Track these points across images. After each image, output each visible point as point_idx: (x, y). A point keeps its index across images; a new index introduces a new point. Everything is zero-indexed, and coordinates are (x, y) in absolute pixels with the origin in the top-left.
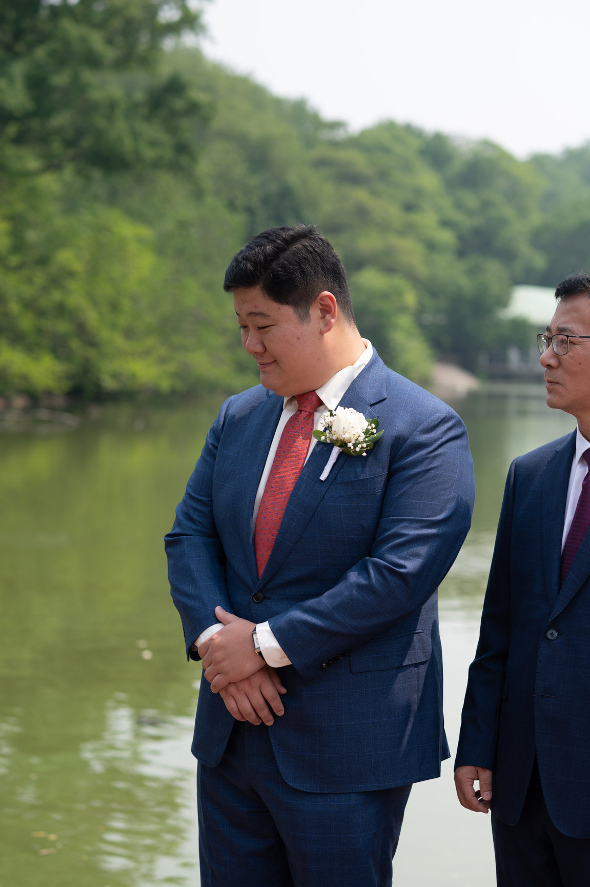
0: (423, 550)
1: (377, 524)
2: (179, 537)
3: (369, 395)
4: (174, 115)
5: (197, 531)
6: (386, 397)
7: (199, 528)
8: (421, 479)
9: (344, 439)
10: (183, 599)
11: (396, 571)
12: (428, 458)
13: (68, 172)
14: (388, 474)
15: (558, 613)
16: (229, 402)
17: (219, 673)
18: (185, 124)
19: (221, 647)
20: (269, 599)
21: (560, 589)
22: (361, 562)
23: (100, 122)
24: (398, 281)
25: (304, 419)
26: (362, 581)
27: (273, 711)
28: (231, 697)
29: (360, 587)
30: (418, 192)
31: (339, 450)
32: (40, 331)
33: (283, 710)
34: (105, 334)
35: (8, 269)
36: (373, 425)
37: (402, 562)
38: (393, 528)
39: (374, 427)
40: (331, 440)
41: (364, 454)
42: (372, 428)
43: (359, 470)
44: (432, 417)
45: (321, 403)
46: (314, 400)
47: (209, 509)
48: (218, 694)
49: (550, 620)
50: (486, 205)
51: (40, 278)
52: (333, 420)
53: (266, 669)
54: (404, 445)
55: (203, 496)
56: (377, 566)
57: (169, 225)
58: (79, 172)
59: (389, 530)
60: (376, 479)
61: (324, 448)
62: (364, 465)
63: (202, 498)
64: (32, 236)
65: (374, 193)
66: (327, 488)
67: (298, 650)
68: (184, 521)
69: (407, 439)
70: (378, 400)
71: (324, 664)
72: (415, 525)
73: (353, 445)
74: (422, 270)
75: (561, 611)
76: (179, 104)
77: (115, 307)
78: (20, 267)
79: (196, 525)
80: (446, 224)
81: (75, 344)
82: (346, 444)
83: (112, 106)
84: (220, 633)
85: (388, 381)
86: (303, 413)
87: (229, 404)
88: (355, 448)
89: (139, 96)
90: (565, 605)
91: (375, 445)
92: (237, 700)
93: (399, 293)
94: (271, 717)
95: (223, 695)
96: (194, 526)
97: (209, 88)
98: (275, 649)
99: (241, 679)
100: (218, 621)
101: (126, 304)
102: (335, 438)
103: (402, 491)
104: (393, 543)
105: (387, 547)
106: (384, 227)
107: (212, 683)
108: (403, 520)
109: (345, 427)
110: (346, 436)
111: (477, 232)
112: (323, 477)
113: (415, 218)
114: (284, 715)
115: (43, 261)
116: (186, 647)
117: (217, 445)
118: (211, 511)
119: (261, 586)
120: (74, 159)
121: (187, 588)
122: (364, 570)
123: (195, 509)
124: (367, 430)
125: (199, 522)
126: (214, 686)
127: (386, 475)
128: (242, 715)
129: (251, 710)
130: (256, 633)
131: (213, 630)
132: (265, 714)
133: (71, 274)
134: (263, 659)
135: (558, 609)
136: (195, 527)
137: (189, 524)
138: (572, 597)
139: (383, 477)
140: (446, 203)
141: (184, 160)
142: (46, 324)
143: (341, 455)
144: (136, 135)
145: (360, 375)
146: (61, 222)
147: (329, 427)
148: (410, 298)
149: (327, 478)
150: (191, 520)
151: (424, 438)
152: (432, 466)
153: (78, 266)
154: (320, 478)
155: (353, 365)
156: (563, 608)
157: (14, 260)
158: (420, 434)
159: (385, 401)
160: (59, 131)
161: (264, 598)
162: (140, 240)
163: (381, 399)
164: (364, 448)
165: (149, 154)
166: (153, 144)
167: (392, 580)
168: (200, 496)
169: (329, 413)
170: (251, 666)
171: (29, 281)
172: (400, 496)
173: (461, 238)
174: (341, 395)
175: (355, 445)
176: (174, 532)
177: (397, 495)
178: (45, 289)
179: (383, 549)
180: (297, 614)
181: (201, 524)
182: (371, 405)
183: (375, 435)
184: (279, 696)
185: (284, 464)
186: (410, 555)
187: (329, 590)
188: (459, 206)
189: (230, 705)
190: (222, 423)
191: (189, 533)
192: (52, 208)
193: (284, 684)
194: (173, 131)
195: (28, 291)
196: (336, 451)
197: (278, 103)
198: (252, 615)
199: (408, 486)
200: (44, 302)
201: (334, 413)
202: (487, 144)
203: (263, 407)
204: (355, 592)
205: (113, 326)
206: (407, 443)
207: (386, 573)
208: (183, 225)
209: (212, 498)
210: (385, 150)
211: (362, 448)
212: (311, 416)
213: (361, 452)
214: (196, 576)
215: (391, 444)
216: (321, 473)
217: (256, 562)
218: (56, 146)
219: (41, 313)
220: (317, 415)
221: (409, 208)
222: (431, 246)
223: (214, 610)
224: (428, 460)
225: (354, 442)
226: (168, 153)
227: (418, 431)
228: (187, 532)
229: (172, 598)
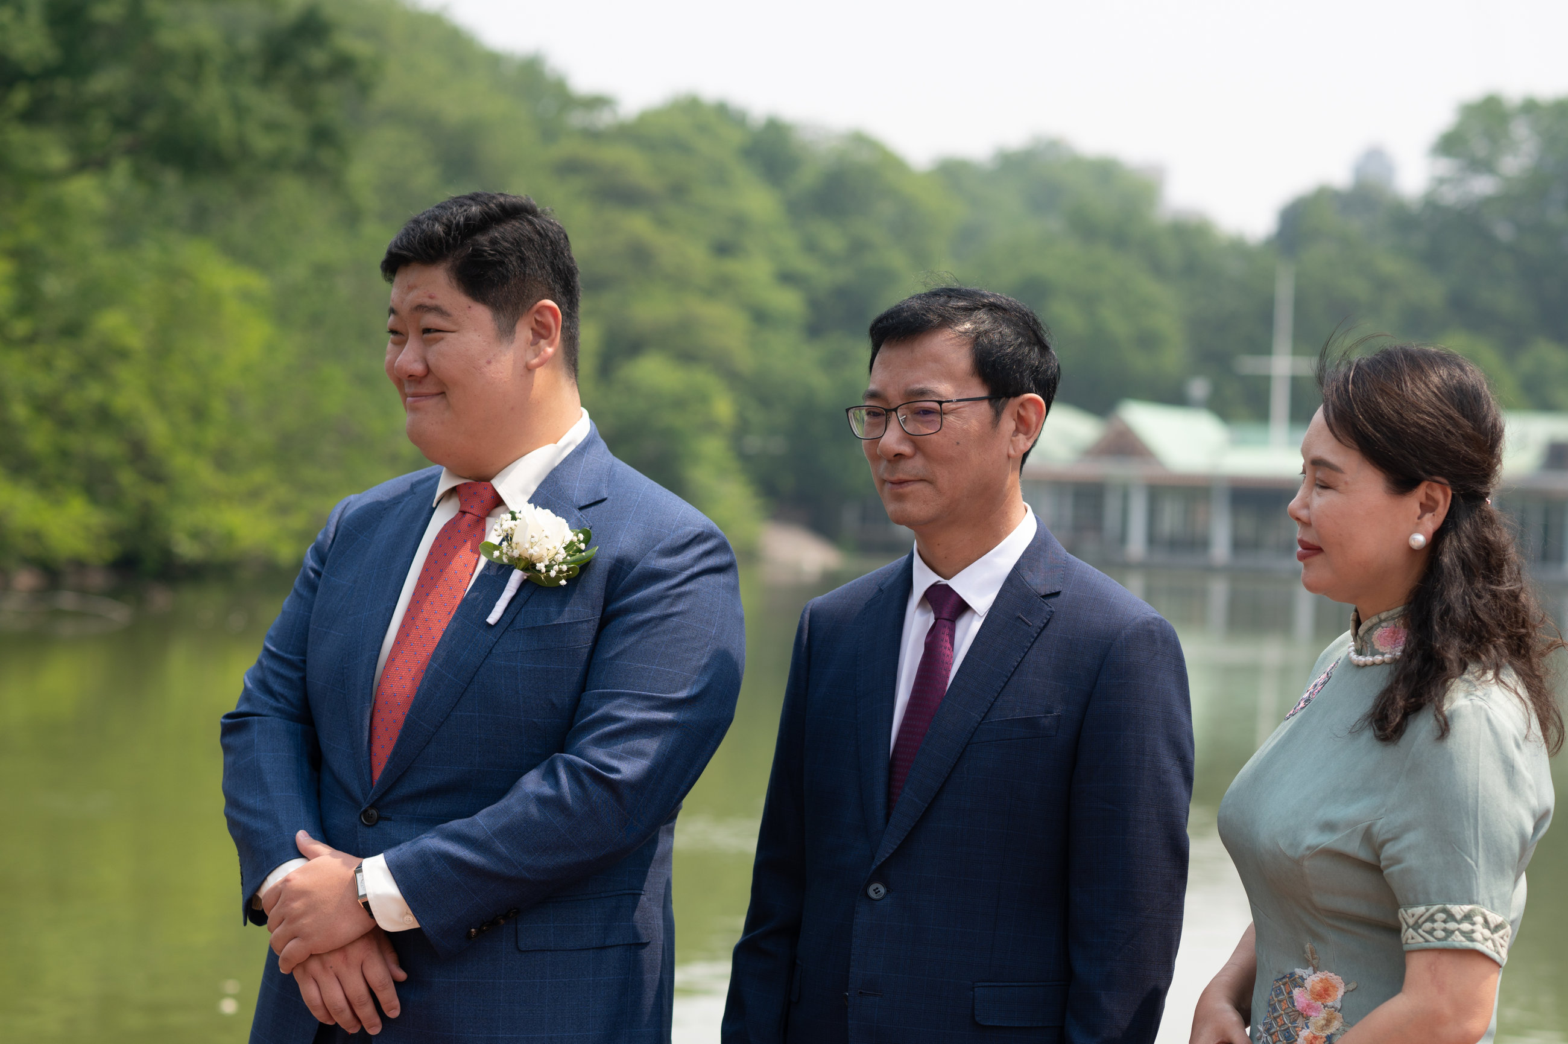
0: (651, 746)
1: (577, 702)
2: (246, 718)
3: (579, 493)
4: (309, 77)
5: (277, 710)
6: (605, 496)
7: (280, 705)
8: (654, 631)
9: (531, 555)
10: (244, 819)
11: (603, 776)
12: (668, 597)
13: (121, 172)
14: (601, 619)
15: (888, 855)
16: (345, 503)
17: (295, 938)
18: (329, 93)
19: (302, 893)
20: (389, 819)
21: (888, 816)
22: (546, 763)
23: (177, 87)
24: (702, 378)
25: (469, 526)
26: (547, 790)
27: (380, 1006)
28: (312, 980)
29: (542, 801)
30: (740, 222)
31: (522, 576)
32: (64, 455)
33: (399, 1008)
34: (180, 461)
35: (12, 343)
36: (581, 536)
37: (615, 763)
38: (600, 707)
39: (582, 539)
40: (511, 558)
41: (563, 582)
42: (580, 542)
43: (553, 609)
44: (680, 531)
45: (498, 502)
46: (487, 496)
47: (301, 675)
48: (291, 975)
49: (874, 867)
50: (858, 247)
51: (65, 361)
52: (515, 525)
53: (376, 935)
54: (630, 572)
55: (291, 653)
56: (570, 767)
57: (297, 272)
58: (138, 174)
59: (595, 710)
60: (580, 626)
61: (498, 574)
62: (563, 604)
63: (290, 657)
64: (53, 285)
65: (663, 223)
66: (498, 636)
67: (430, 902)
68: (257, 694)
69: (636, 564)
70: (592, 501)
71: (473, 930)
72: (640, 704)
73: (546, 566)
74: (745, 359)
75: (891, 851)
76: (318, 58)
77: (199, 413)
78: (30, 340)
79: (277, 700)
80: (787, 278)
81: (126, 478)
82: (534, 565)
83: (199, 58)
84: (301, 871)
85: (611, 473)
86: (468, 516)
87: (346, 507)
88: (548, 571)
89: (248, 42)
90: (899, 842)
91: (581, 571)
92: (321, 985)
93: (703, 398)
94: (378, 1020)
95: (298, 976)
96: (272, 702)
97: (372, 32)
98: (393, 899)
99: (331, 949)
100: (300, 855)
101: (219, 407)
102: (516, 554)
103: (621, 647)
104: (601, 731)
105: (590, 737)
106: (679, 282)
107: (281, 956)
108: (618, 695)
109: (534, 535)
110: (535, 552)
111: (842, 293)
112: (492, 619)
113: (732, 267)
114: (400, 1015)
115: (72, 330)
116: (243, 900)
117: (320, 570)
118: (303, 679)
119: (376, 798)
120: (131, 151)
121: (251, 801)
122: (552, 775)
123: (277, 675)
124: (572, 543)
125: (282, 695)
126: (286, 960)
127: (597, 621)
128: (328, 1011)
129: (343, 1003)
130: (361, 871)
131: (290, 870)
132: (367, 1012)
133: (123, 354)
134: (371, 915)
135: (887, 848)
136: (274, 704)
137: (265, 698)
138: (910, 829)
139: (592, 623)
140: (788, 241)
141: (326, 156)
142: (75, 441)
143: (524, 585)
144: (240, 111)
145: (566, 460)
146: (103, 262)
147: (507, 536)
148: (723, 408)
149: (499, 621)
150: (269, 691)
151: (664, 563)
152: (675, 609)
153: (134, 340)
154: (487, 620)
155: (556, 443)
156: (896, 847)
157: (21, 328)
158: (658, 557)
159: (604, 503)
160: (104, 101)
161: (380, 818)
162: (246, 296)
163: (597, 499)
164: (563, 572)
165: (264, 144)
166: (271, 126)
167: (596, 792)
168: (286, 652)
169: (509, 516)
170: (350, 926)
171: (47, 364)
172: (617, 655)
173: (814, 304)
174: (533, 488)
175: (549, 568)
176: (239, 710)
177: (612, 653)
178: (75, 380)
179: (583, 741)
180: (433, 842)
181: (285, 698)
182: (581, 508)
183: (584, 554)
184: (393, 983)
185: (430, 598)
186: (628, 753)
187: (489, 805)
188: (811, 247)
189: (310, 993)
190: (331, 536)
191: (264, 713)
192: (89, 237)
193: (402, 965)
194: (306, 103)
195: (44, 383)
196: (516, 577)
197: (494, 61)
198: (358, 846)
199: (632, 639)
200: (72, 402)
201: (517, 515)
202: (860, 139)
203: (402, 510)
204: (534, 810)
205: (196, 448)
206: (635, 570)
207: (586, 779)
208: (323, 271)
209: (306, 657)
210: (680, 146)
211: (560, 571)
212: (480, 523)
213: (558, 578)
214: (268, 780)
215: (608, 569)
216: (490, 612)
217: (371, 759)
218: (99, 128)
219: (67, 422)
220: (490, 522)
221: (723, 249)
222: (761, 317)
223: (295, 836)
224: (668, 600)
225: (547, 563)
226: (298, 145)
227: (654, 552)
228: (260, 711)
229: (225, 818)
